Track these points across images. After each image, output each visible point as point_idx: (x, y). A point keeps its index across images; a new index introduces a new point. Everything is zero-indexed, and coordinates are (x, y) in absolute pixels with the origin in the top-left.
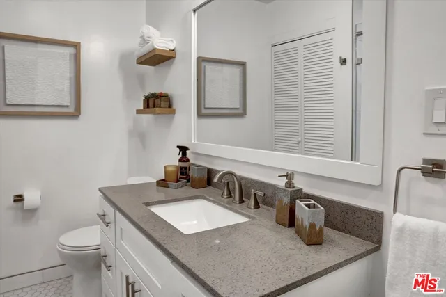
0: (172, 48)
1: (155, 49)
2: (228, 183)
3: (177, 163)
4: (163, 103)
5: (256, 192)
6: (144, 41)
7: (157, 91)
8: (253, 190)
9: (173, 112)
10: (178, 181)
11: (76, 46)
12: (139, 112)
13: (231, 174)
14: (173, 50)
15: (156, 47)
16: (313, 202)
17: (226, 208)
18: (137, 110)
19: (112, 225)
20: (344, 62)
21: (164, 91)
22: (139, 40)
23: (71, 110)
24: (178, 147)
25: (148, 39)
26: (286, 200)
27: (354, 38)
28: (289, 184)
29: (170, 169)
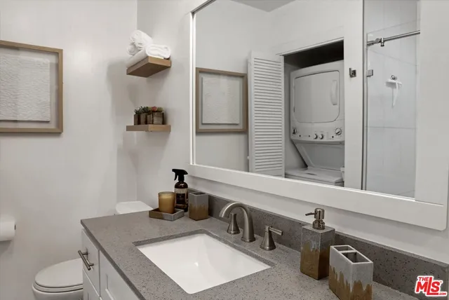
0: (167, 57)
1: (147, 57)
2: (235, 215)
3: (173, 190)
4: (156, 120)
5: (272, 230)
6: (135, 48)
7: (149, 105)
8: (267, 228)
9: (169, 130)
10: (174, 212)
11: (57, 53)
12: (129, 128)
13: (241, 206)
14: (168, 59)
15: (149, 55)
16: (355, 251)
17: (235, 247)
18: (127, 127)
19: (96, 267)
20: (353, 74)
21: (158, 105)
22: (130, 47)
23: (52, 126)
24: (174, 170)
25: (139, 46)
26: (315, 245)
27: (365, 47)
28: (319, 223)
29: (165, 197)
